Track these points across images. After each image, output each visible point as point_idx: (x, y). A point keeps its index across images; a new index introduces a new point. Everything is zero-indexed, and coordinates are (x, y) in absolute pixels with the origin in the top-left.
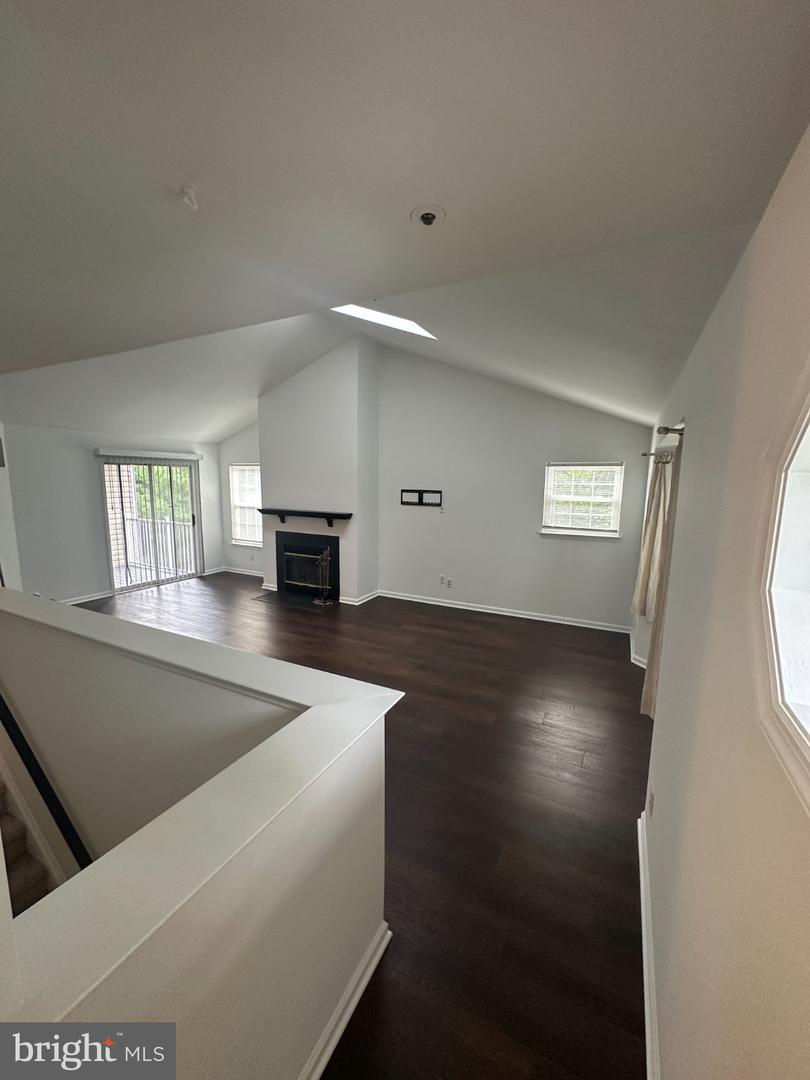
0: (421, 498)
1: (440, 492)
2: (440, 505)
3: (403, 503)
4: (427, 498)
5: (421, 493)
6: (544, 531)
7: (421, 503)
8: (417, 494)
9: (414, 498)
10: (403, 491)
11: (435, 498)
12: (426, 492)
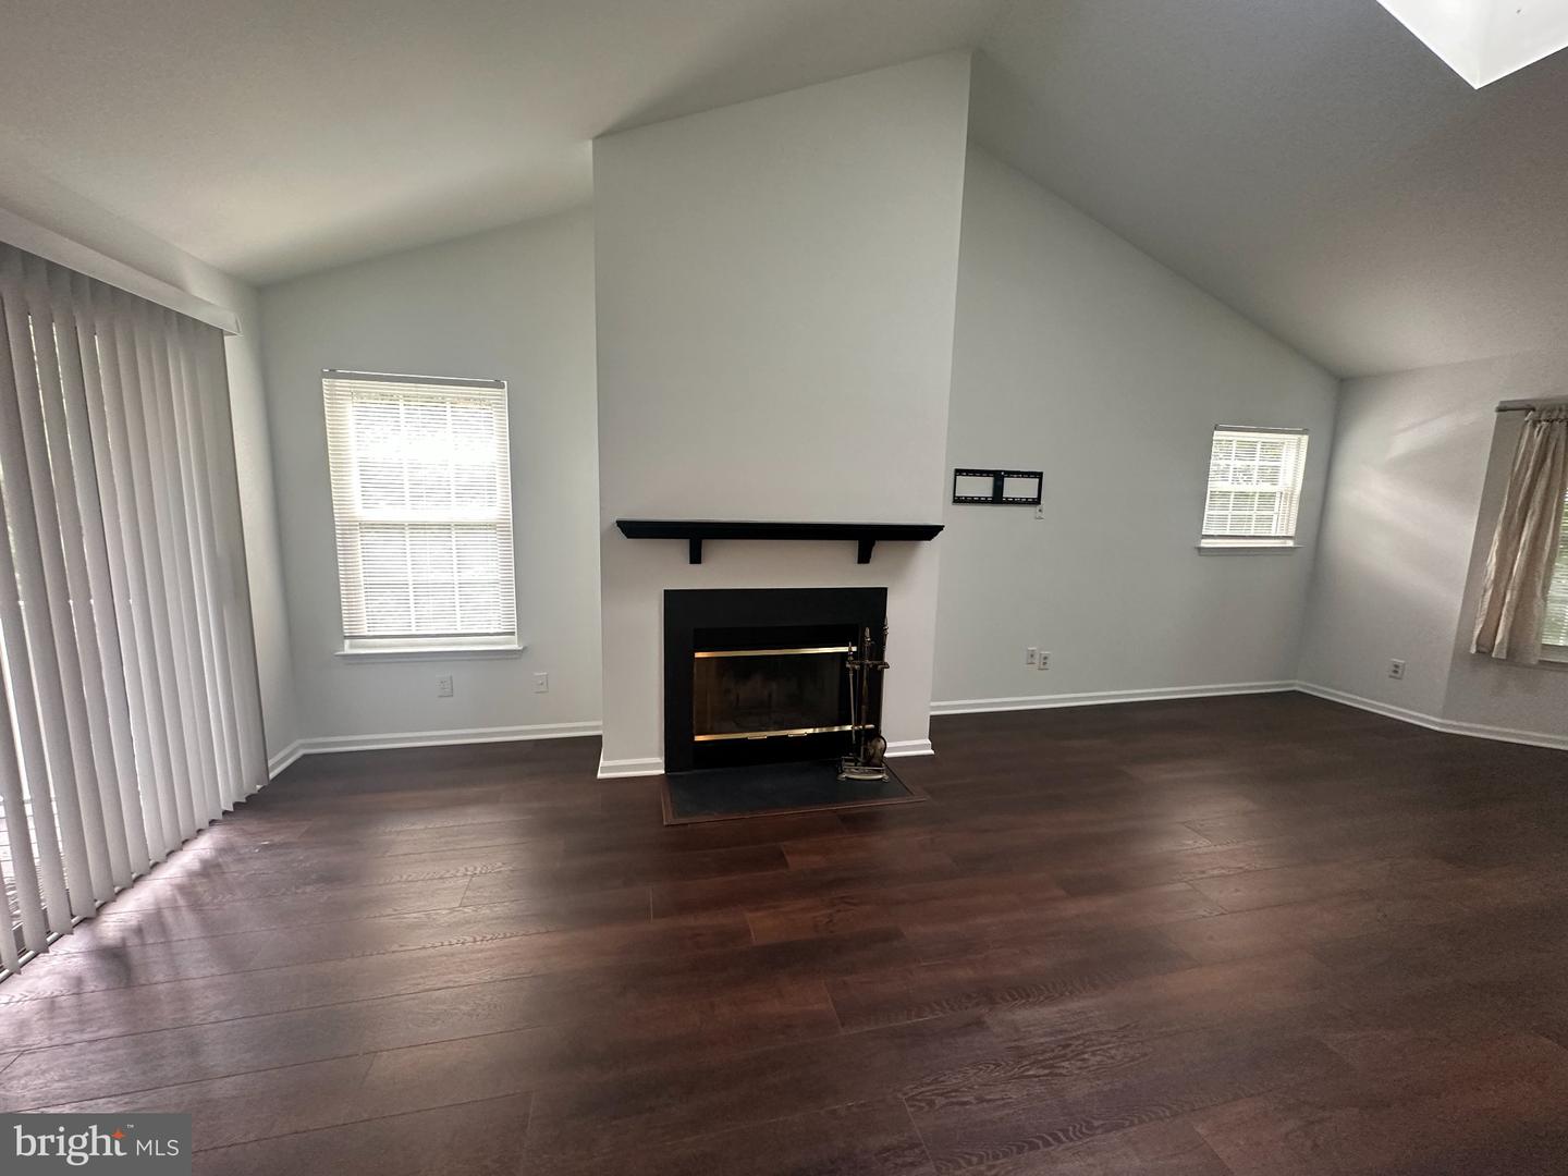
0: (998, 489)
1: (1039, 475)
2: (1037, 502)
3: (958, 500)
4: (1012, 488)
5: (999, 477)
6: (1205, 543)
7: (997, 498)
8: (990, 480)
9: (984, 487)
10: (959, 472)
11: (1025, 488)
12: (1010, 474)
